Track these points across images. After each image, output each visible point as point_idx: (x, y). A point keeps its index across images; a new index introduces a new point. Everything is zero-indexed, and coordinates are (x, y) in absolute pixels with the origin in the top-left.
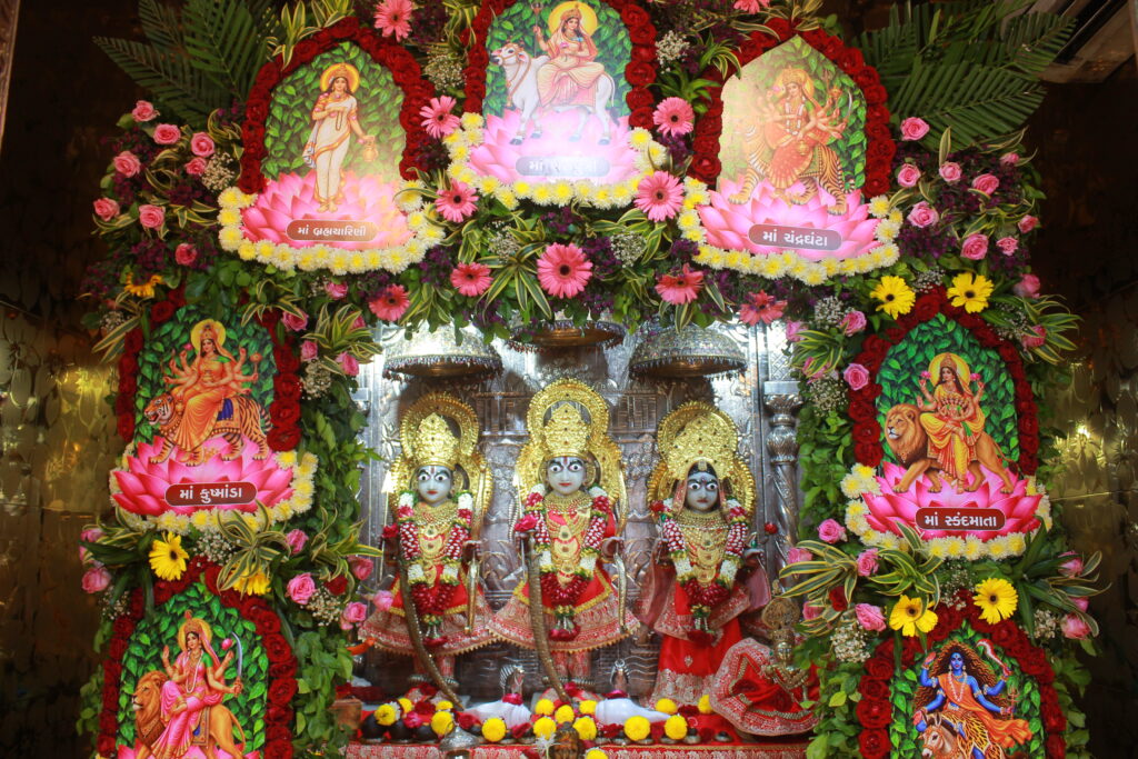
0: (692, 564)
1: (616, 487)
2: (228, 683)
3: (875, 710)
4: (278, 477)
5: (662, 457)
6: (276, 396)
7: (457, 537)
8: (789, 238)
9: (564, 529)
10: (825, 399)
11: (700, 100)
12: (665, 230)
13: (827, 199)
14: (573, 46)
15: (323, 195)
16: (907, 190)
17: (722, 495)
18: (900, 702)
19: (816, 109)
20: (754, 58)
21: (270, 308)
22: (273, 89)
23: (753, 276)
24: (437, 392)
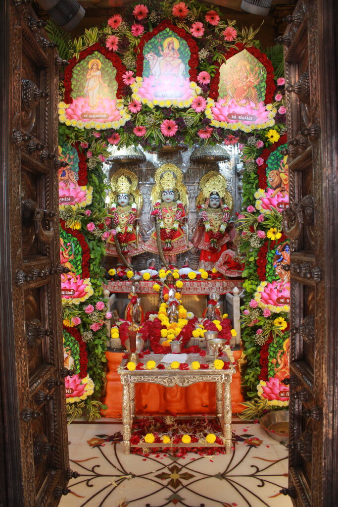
0: (211, 226)
1: (185, 200)
2: (70, 256)
3: (262, 261)
4: (81, 194)
5: (201, 190)
6: (80, 169)
7: (132, 217)
8: (240, 117)
9: (168, 214)
10: (250, 168)
11: (213, 72)
12: (201, 115)
13: (252, 105)
14: (172, 53)
15: (91, 104)
16: (278, 102)
17: (221, 203)
18: (270, 259)
19: (250, 75)
20: (231, 57)
21: (77, 141)
22: (73, 68)
23: (228, 130)
24: (123, 168)
